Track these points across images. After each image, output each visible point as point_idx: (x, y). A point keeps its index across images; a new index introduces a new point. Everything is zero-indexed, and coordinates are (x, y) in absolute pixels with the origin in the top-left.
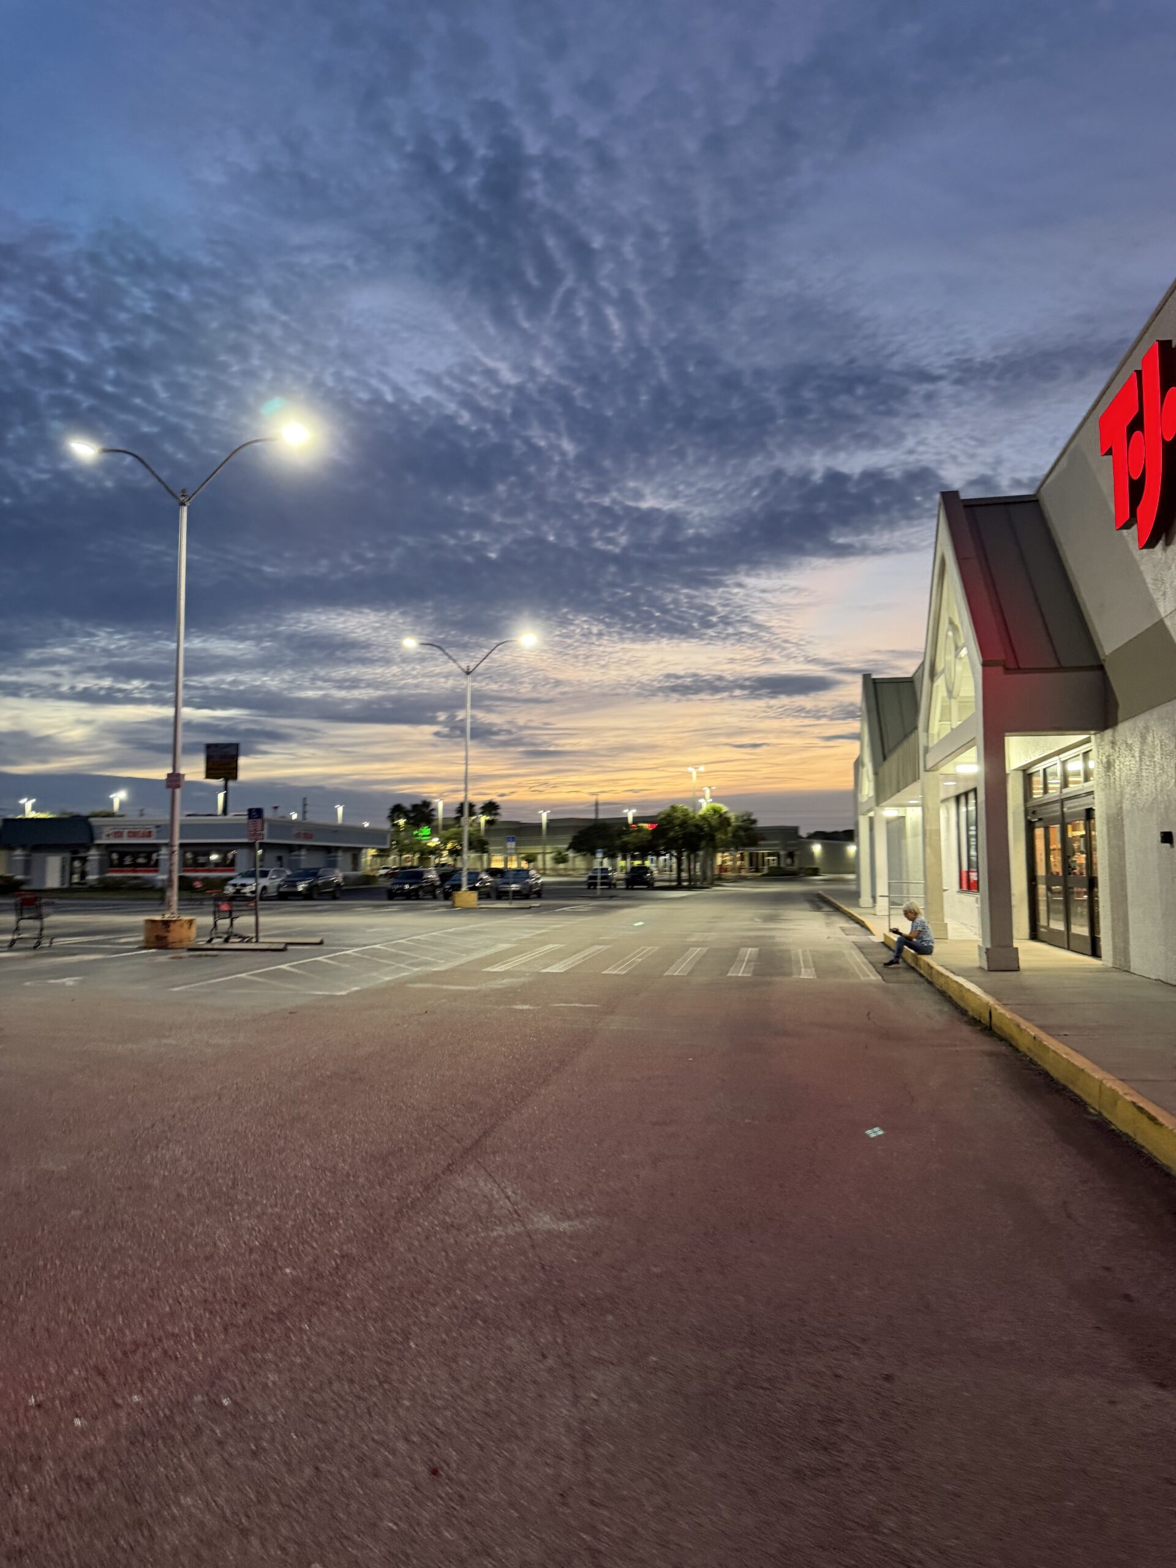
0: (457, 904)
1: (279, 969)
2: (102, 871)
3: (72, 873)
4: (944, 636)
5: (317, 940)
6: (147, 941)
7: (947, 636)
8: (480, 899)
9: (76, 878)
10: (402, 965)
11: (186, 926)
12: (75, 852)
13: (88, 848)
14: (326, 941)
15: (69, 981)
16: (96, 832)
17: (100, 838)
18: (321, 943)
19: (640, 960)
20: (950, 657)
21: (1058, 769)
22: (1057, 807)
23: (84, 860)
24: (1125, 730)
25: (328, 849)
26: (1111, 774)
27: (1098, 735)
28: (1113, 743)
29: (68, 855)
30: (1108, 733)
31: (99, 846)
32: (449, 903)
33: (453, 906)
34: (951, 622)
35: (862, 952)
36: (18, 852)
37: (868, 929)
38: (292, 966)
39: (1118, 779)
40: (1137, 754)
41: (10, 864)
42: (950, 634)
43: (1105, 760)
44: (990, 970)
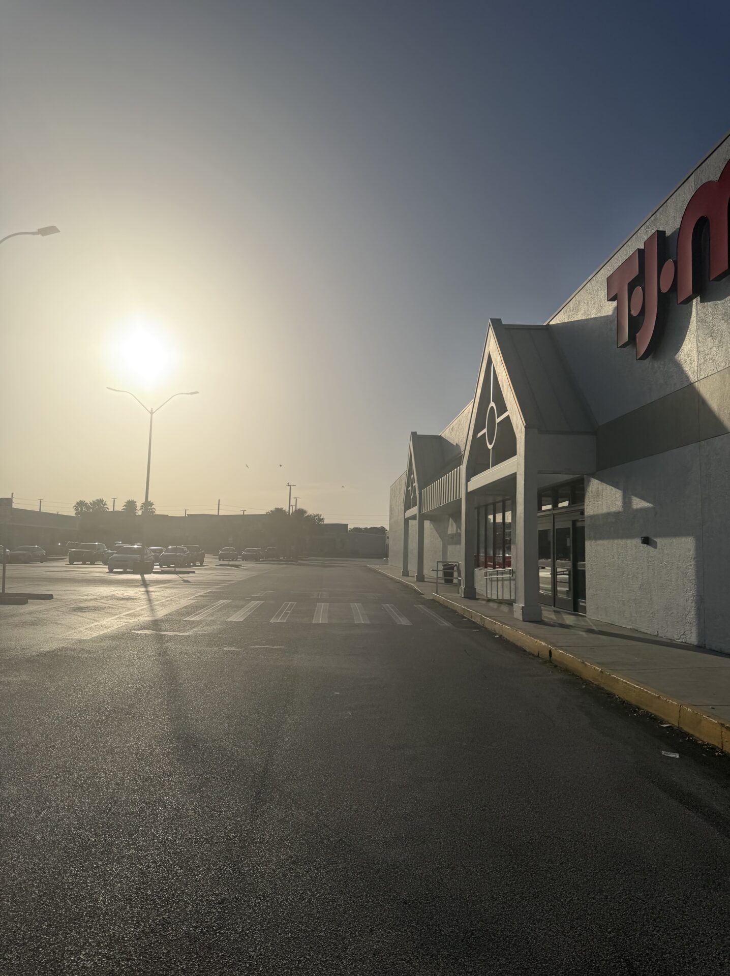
19: (290, 612)
26: (599, 499)
27: (589, 475)
35: (427, 607)
39: (604, 503)
43: (594, 491)
44: (524, 621)
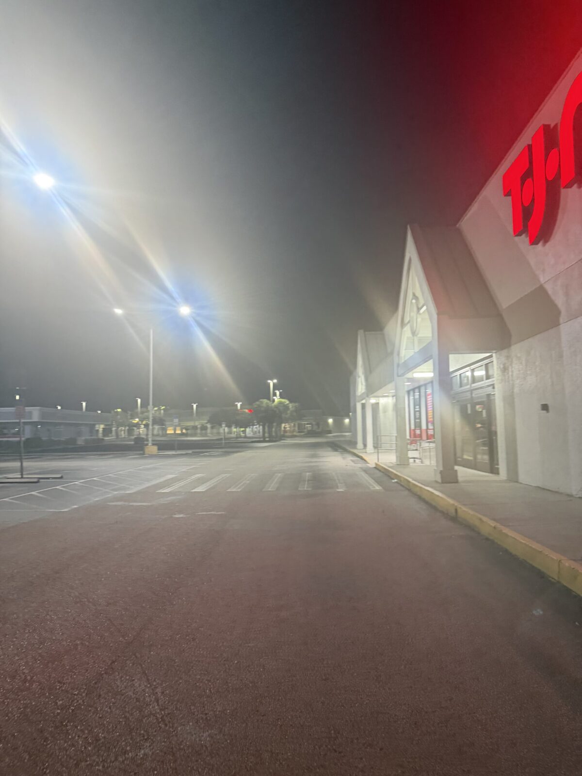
0: (146, 453)
1: (31, 494)
4: (410, 302)
5: (59, 476)
7: (411, 302)
8: (159, 449)
10: (106, 490)
14: (64, 477)
18: (61, 478)
19: (248, 482)
20: (414, 314)
21: (469, 374)
22: (468, 394)
24: (517, 349)
25: (76, 425)
26: (506, 374)
27: (498, 353)
28: (508, 357)
30: (505, 352)
32: (141, 452)
33: (144, 454)
34: (414, 295)
35: (367, 473)
37: (365, 460)
38: (39, 493)
39: (510, 377)
40: (524, 362)
42: (414, 301)
43: (502, 366)
44: (443, 482)
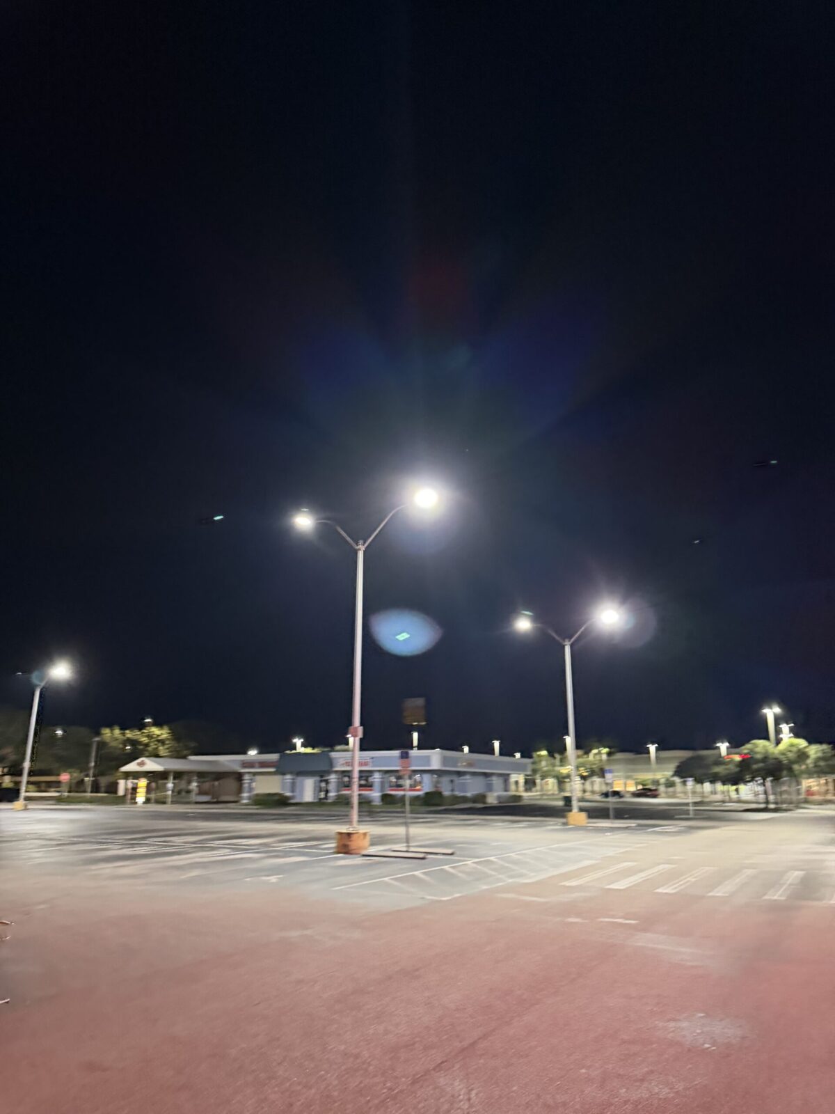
0: (570, 822)
1: (413, 875)
2: (338, 791)
3: (321, 791)
5: (449, 851)
6: (337, 847)
8: (588, 818)
9: (322, 795)
10: (502, 877)
11: (362, 837)
12: (322, 776)
13: (329, 772)
14: (458, 853)
15: (273, 879)
16: (335, 762)
17: (337, 767)
18: (452, 854)
19: (694, 880)
23: (327, 782)
25: (486, 775)
29: (318, 778)
31: (336, 772)
32: (563, 820)
33: (567, 824)
36: (288, 777)
38: (424, 873)
41: (283, 784)
